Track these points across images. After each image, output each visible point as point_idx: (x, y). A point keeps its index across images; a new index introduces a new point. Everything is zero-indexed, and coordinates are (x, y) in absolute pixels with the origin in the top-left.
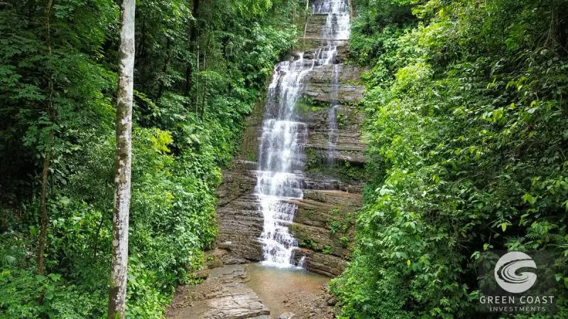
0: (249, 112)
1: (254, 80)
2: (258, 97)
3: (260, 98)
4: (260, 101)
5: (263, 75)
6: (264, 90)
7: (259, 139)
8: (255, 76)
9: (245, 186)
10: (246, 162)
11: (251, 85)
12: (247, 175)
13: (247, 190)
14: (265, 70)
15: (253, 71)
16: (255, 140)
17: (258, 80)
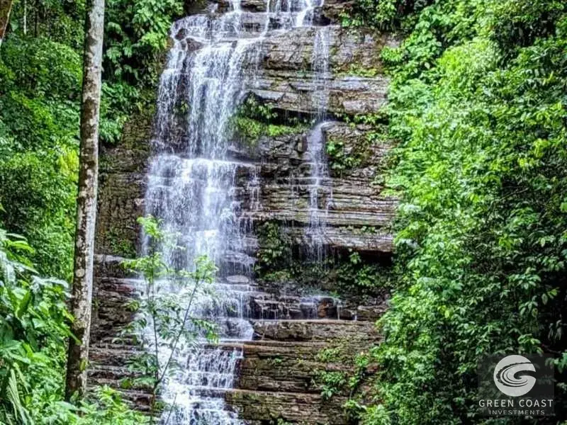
0: (115, 137)
1: (124, 60)
2: (133, 100)
3: (139, 105)
4: (138, 111)
5: (147, 50)
6: (148, 86)
7: (138, 202)
8: (128, 52)
9: (111, 313)
10: (110, 258)
11: (118, 72)
12: (114, 289)
13: (116, 323)
14: (151, 37)
15: (120, 39)
16: (129, 206)
17: (133, 61)
